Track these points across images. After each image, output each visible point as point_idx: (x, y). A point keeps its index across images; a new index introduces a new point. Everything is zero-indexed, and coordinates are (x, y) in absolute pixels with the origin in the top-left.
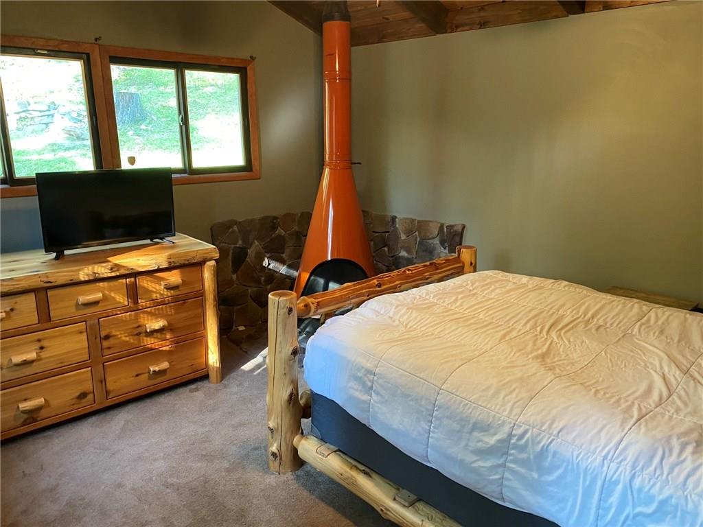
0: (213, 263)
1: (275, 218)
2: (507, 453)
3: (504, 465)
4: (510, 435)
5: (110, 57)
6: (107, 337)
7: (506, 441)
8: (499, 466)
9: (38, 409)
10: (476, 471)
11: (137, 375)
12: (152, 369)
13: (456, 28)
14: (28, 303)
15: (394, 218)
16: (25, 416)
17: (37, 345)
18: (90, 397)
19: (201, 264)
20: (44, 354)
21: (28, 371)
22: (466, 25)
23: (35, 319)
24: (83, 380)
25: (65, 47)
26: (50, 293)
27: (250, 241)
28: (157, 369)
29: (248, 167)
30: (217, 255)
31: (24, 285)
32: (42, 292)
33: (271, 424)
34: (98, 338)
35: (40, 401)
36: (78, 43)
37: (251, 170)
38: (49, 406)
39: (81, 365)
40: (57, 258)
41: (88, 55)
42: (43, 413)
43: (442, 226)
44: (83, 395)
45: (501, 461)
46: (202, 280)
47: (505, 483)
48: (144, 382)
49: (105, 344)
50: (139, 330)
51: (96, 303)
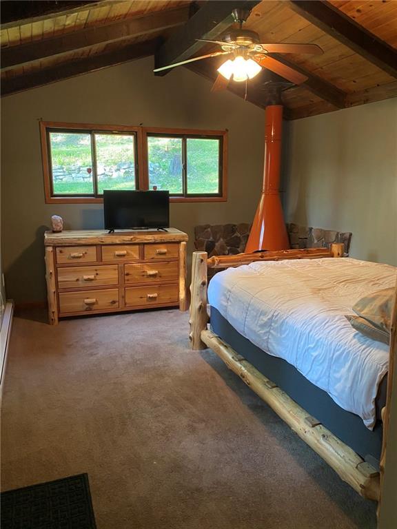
0: (184, 243)
1: (235, 226)
2: (271, 325)
3: (269, 332)
4: (273, 316)
5: (147, 133)
6: (128, 274)
7: (270, 319)
8: (267, 332)
9: (93, 304)
10: (259, 336)
11: (141, 298)
12: (149, 295)
13: (351, 104)
14: (93, 251)
15: (311, 229)
16: (87, 306)
17: (95, 272)
18: (117, 303)
19: (179, 242)
20: (97, 278)
21: (90, 284)
22: (358, 102)
23: (95, 259)
24: (114, 295)
25: (125, 129)
26: (103, 247)
27: (218, 238)
28: (151, 296)
29: (220, 195)
30: (187, 239)
31: (91, 242)
32: (99, 246)
33: (190, 321)
34: (124, 275)
35: (94, 300)
36: (132, 127)
37: (222, 196)
38: (97, 304)
39: (114, 287)
40: (110, 232)
41: (136, 132)
42: (95, 307)
43: (338, 233)
44: (114, 302)
45: (268, 330)
46: (179, 251)
47: (269, 341)
48: (144, 303)
49: (127, 278)
50: (144, 274)
51: (124, 255)
